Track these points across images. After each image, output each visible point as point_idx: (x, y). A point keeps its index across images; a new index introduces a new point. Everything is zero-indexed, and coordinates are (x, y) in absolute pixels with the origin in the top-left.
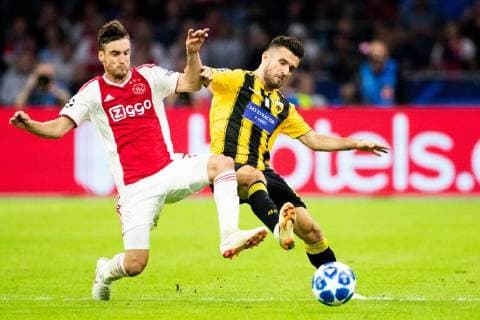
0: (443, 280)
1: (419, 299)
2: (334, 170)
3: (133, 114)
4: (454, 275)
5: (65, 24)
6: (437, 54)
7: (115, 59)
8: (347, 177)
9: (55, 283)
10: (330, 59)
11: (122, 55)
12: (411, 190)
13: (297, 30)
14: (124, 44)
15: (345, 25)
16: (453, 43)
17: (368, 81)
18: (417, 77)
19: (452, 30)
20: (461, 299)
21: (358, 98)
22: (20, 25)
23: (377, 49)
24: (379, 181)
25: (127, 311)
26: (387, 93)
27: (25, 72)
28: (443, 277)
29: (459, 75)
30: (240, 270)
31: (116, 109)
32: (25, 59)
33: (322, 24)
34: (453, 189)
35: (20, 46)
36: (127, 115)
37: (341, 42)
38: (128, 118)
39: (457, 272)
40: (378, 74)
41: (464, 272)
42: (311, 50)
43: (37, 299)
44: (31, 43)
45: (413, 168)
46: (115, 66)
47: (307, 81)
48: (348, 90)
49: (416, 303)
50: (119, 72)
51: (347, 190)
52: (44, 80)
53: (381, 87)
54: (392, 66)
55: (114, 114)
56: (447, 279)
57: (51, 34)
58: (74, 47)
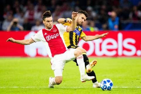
0: (133, 82)
1: (126, 87)
2: (101, 50)
3: (53, 38)
4: (136, 80)
5: (21, 7)
6: (131, 16)
7: (48, 23)
8: (104, 51)
9: (19, 83)
10: (99, 17)
11: (50, 22)
12: (123, 55)
13: (90, 8)
14: (51, 18)
15: (104, 7)
16: (135, 12)
17: (110, 23)
18: (125, 22)
19: (135, 8)
20: (138, 87)
21: (108, 28)
22: (8, 7)
23: (113, 14)
24: (114, 53)
25: (40, 91)
26: (116, 27)
27: (10, 21)
28: (133, 81)
29: (137, 22)
30: (73, 79)
31: (48, 37)
32: (10, 17)
33: (97, 7)
34: (136, 55)
35: (8, 13)
36: (51, 38)
37: (103, 12)
38: (52, 39)
39: (137, 79)
40: (113, 21)
41: (139, 79)
42: (94, 14)
43: (14, 87)
44: (11, 12)
45: (124, 49)
46: (48, 25)
47: (92, 23)
48: (104, 26)
49: (125, 88)
50: (49, 27)
51: (104, 55)
52: (15, 23)
53: (114, 25)
54: (117, 19)
55: (47, 38)
56: (134, 81)
57: (17, 9)
58: (24, 13)
